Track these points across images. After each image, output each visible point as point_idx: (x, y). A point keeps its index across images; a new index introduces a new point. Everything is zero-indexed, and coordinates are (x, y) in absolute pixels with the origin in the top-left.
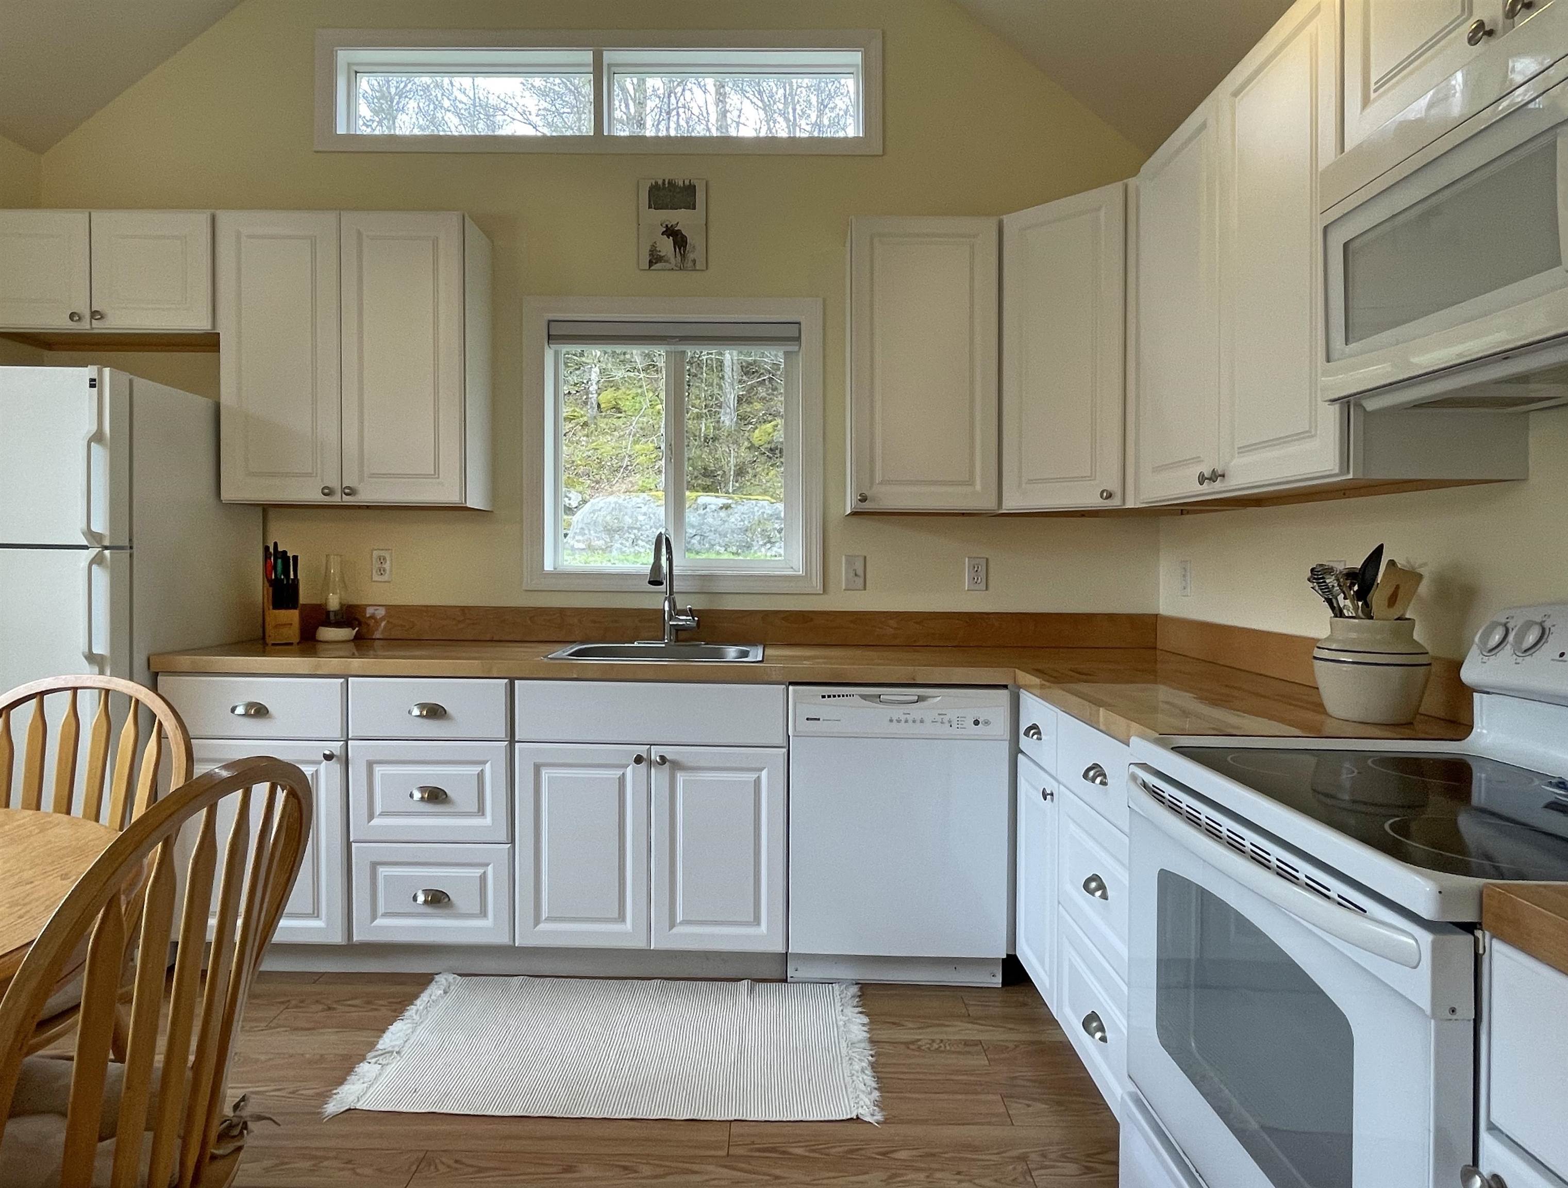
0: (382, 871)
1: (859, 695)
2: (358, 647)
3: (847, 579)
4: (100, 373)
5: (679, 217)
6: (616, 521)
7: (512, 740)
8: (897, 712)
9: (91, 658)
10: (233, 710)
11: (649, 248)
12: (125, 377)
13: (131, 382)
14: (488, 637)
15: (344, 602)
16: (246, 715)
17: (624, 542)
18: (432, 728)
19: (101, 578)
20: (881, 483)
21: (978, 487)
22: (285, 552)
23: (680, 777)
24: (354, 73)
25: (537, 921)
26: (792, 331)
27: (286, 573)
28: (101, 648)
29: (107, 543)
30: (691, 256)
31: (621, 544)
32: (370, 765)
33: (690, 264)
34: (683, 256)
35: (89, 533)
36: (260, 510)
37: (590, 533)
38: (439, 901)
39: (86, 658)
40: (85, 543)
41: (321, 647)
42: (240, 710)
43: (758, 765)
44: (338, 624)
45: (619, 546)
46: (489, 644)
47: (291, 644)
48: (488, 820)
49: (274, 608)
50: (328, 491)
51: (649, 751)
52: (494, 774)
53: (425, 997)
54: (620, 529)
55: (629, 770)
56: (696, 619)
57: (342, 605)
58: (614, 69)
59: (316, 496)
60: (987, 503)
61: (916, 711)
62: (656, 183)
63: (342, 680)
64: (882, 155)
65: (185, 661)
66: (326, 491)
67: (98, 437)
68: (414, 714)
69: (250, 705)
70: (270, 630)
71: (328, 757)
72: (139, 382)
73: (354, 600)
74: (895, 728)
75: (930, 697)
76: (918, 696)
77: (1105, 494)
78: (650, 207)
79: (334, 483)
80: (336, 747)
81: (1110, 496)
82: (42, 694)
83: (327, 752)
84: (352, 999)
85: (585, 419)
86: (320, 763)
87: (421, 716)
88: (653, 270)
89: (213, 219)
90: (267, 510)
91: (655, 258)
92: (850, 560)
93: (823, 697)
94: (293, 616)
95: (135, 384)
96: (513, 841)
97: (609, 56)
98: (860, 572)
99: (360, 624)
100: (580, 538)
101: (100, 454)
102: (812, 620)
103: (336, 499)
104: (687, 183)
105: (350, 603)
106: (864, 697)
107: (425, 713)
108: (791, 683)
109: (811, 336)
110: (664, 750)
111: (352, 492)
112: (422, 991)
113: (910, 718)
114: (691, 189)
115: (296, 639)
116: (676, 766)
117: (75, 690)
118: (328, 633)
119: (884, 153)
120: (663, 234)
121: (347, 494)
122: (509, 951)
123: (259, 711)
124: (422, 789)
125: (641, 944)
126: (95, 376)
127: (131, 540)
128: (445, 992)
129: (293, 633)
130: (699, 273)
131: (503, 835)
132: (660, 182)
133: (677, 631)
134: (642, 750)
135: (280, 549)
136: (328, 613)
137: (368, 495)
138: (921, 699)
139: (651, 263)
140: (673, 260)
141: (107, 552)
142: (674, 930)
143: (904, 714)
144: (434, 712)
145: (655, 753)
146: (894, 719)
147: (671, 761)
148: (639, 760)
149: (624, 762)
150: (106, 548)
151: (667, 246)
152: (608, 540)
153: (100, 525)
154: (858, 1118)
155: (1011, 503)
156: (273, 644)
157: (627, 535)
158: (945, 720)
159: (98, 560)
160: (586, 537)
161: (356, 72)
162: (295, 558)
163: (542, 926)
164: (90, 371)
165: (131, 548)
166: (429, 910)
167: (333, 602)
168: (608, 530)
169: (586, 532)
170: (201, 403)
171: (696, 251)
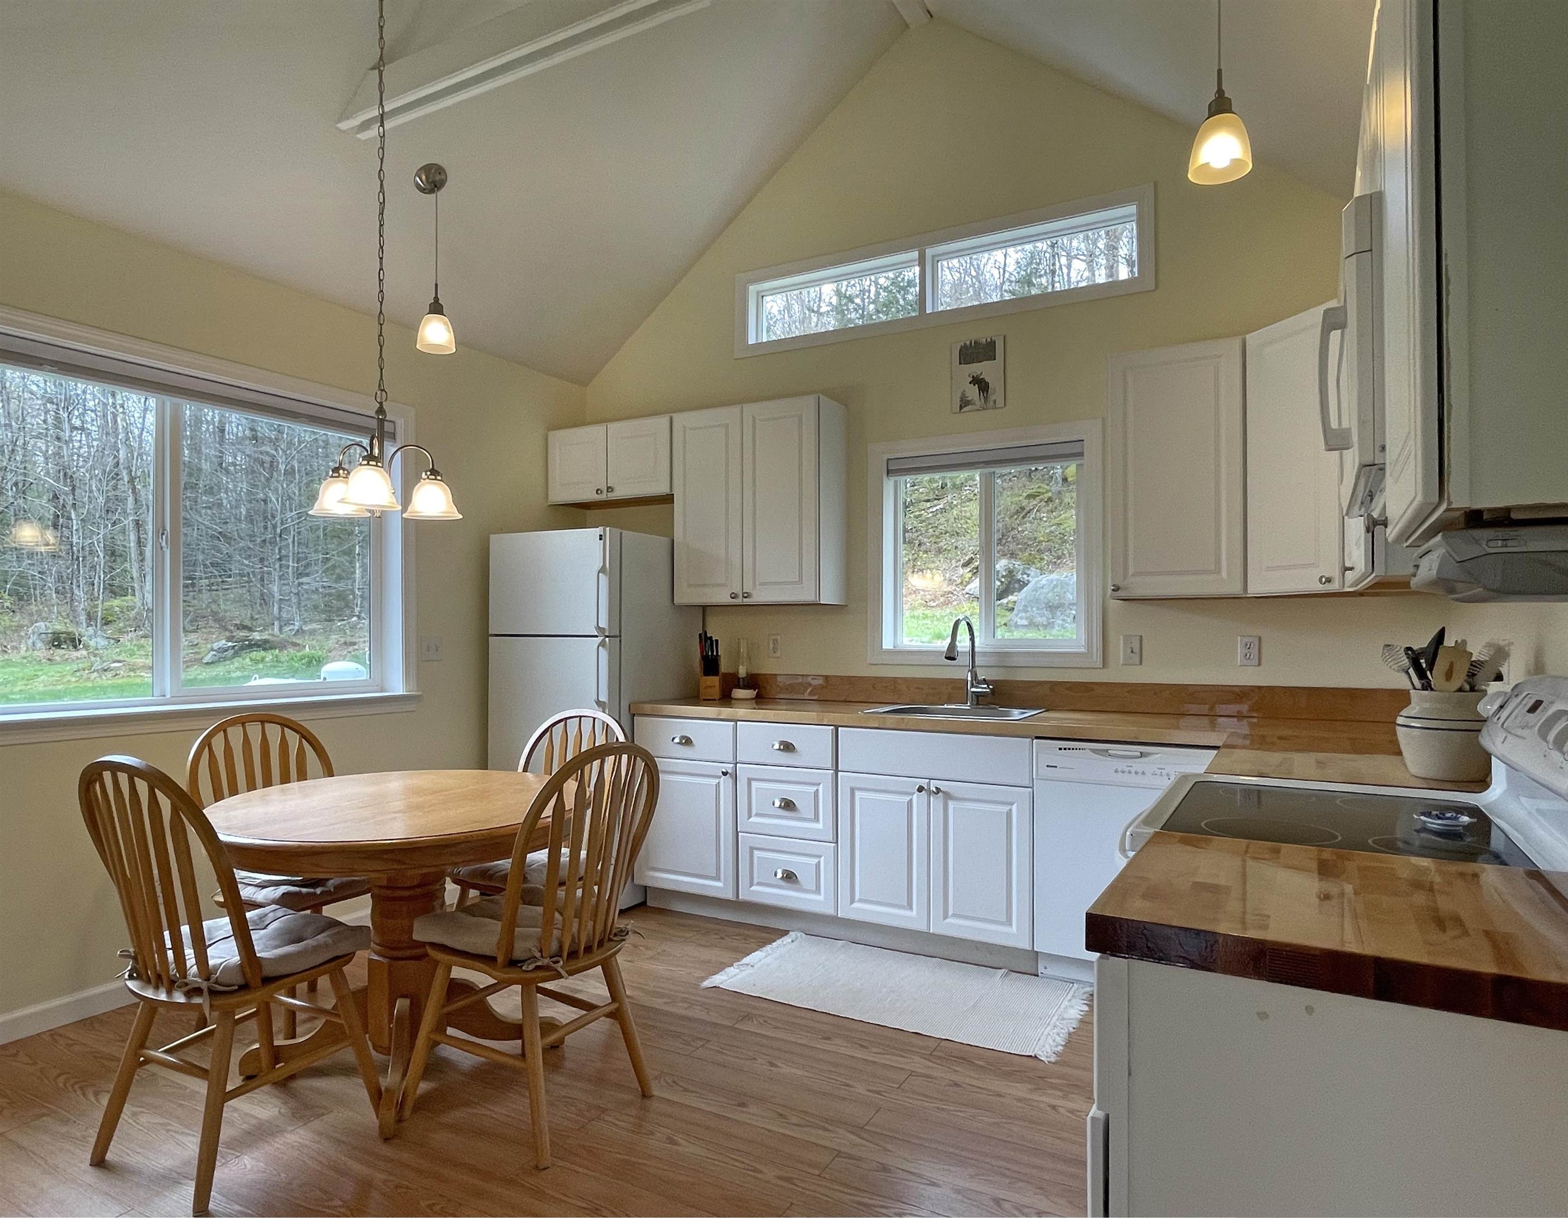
0: (756, 853)
1: (1090, 749)
2: (757, 703)
3: (1124, 655)
4: (605, 531)
5: (982, 369)
6: (1057, 598)
7: (837, 771)
8: (1122, 765)
9: (599, 703)
10: (673, 739)
11: (959, 395)
12: (617, 531)
13: (621, 533)
14: (843, 698)
15: (749, 672)
16: (680, 743)
17: (1065, 618)
18: (785, 758)
19: (604, 653)
20: (1133, 575)
21: (1224, 574)
22: (711, 637)
23: (951, 805)
24: (761, 296)
25: (852, 901)
26: (1076, 448)
27: (712, 652)
28: (603, 698)
29: (607, 634)
30: (992, 398)
31: (1063, 620)
32: (750, 781)
33: (992, 403)
34: (986, 399)
35: (598, 628)
36: (701, 608)
37: (1032, 610)
38: (790, 878)
39: (597, 703)
40: (597, 634)
41: (733, 701)
42: (677, 740)
43: (1009, 800)
44: (746, 687)
45: (1060, 622)
46: (843, 704)
47: (715, 700)
48: (820, 826)
49: (705, 675)
50: (734, 595)
51: (929, 784)
52: (824, 792)
53: (779, 942)
54: (1059, 606)
55: (915, 795)
56: (991, 687)
57: (747, 674)
58: (937, 259)
59: (726, 600)
60: (1235, 588)
61: (1138, 765)
62: (965, 344)
63: (733, 723)
64: (1155, 290)
65: (648, 708)
66: (733, 596)
67: (602, 570)
68: (775, 747)
69: (682, 737)
70: (702, 690)
71: (725, 774)
72: (624, 532)
73: (756, 671)
74: (1120, 777)
75: (1152, 754)
76: (1141, 753)
77: (1324, 580)
78: (960, 364)
79: (738, 590)
80: (729, 767)
81: (1329, 580)
82: (566, 719)
83: (724, 770)
84: (737, 936)
85: (1050, 494)
86: (720, 777)
87: (779, 749)
88: (965, 412)
89: (671, 419)
90: (705, 609)
91: (965, 403)
92: (1127, 638)
93: (1060, 749)
94: (714, 680)
95: (623, 535)
96: (837, 842)
97: (929, 252)
98: (1137, 650)
99: (759, 688)
100: (1023, 614)
101: (604, 579)
102: (1093, 690)
103: (739, 601)
104: (989, 340)
105: (754, 672)
106: (1094, 751)
107: (782, 747)
108: (1037, 738)
109: (1092, 449)
110: (942, 785)
111: (747, 595)
112: (779, 939)
113: (1133, 770)
114: (992, 344)
115: (717, 697)
116: (948, 796)
117: (581, 717)
118: (739, 693)
119: (1157, 288)
120: (970, 383)
121: (746, 597)
122: (834, 920)
123: (687, 741)
124: (783, 800)
125: (922, 927)
126: (602, 533)
127: (620, 632)
128: (793, 941)
129: (716, 692)
130: (1000, 410)
131: (830, 837)
132: (968, 343)
133: (978, 697)
134: (924, 783)
135: (709, 635)
136: (739, 678)
137: (761, 596)
138: (1142, 755)
139: (961, 408)
140: (978, 403)
141: (607, 639)
142: (948, 920)
143: (1128, 766)
144: (787, 747)
145: (933, 785)
146: (1120, 769)
147: (943, 792)
148: (921, 789)
149: (910, 790)
150: (607, 637)
151: (973, 392)
152: (1050, 616)
153: (603, 624)
154: (1036, 1057)
155: (1256, 588)
156: (704, 700)
157: (1068, 611)
158: (1164, 772)
159: (602, 644)
160: (1028, 614)
161: (763, 297)
162: (717, 641)
163: (855, 905)
164: (598, 531)
165: (620, 636)
166: (782, 883)
167: (742, 672)
168: (1050, 607)
169: (1029, 609)
170: (665, 540)
171: (996, 394)
